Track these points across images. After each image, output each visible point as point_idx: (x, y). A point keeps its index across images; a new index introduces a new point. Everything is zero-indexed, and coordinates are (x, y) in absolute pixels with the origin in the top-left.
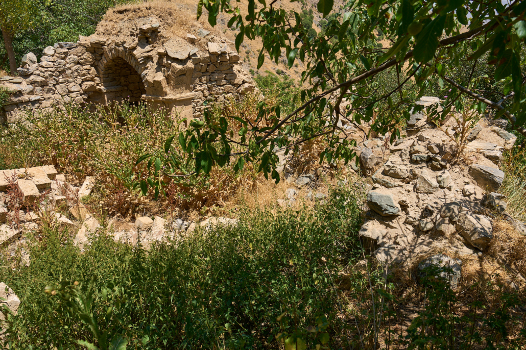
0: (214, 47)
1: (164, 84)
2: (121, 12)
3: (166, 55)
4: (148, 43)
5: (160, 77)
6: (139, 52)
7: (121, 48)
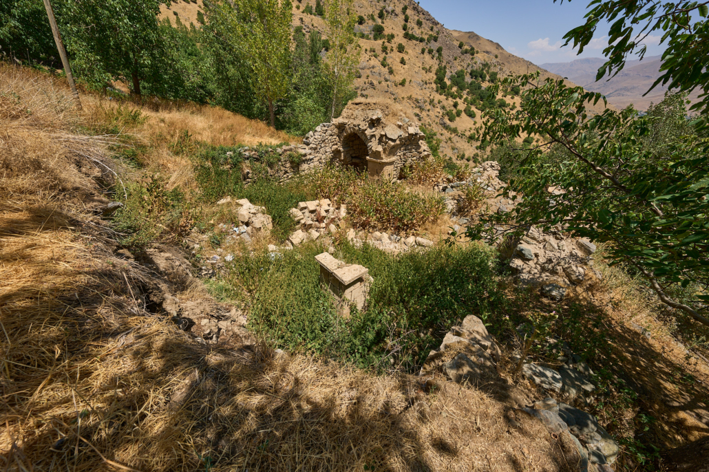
0: (412, 130)
1: (382, 153)
2: (357, 104)
3: (386, 135)
4: (374, 126)
5: (380, 149)
6: (368, 132)
7: (357, 128)
